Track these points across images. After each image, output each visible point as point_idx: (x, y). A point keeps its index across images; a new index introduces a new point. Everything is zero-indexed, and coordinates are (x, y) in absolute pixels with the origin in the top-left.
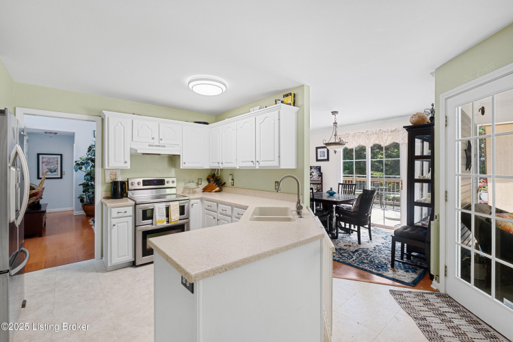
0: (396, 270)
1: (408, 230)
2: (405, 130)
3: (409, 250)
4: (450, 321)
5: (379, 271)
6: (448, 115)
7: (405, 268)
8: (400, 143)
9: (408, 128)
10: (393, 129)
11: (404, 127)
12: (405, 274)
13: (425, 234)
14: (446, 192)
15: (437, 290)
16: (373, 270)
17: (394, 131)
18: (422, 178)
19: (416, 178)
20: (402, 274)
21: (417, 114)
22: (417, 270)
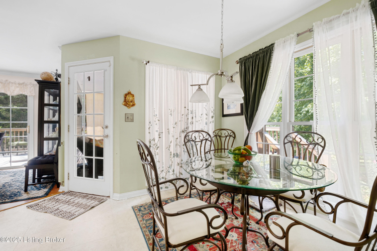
0: (30, 192)
1: (40, 158)
2: (36, 83)
3: (40, 175)
4: (73, 203)
5: (13, 198)
6: (70, 77)
7: (37, 188)
8: (28, 95)
9: (39, 82)
10: (21, 82)
11: (36, 80)
12: (38, 191)
13: (54, 158)
14: (69, 126)
15: (63, 192)
16: (7, 201)
17: (22, 84)
18: (49, 120)
19: (45, 120)
20: (34, 193)
21: (46, 73)
22: (47, 186)
